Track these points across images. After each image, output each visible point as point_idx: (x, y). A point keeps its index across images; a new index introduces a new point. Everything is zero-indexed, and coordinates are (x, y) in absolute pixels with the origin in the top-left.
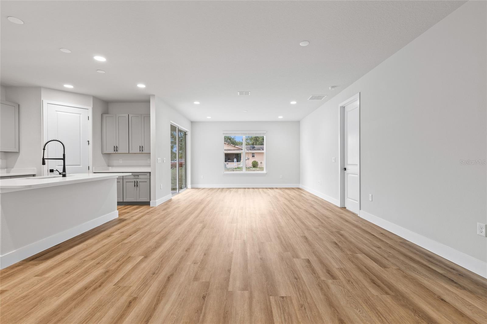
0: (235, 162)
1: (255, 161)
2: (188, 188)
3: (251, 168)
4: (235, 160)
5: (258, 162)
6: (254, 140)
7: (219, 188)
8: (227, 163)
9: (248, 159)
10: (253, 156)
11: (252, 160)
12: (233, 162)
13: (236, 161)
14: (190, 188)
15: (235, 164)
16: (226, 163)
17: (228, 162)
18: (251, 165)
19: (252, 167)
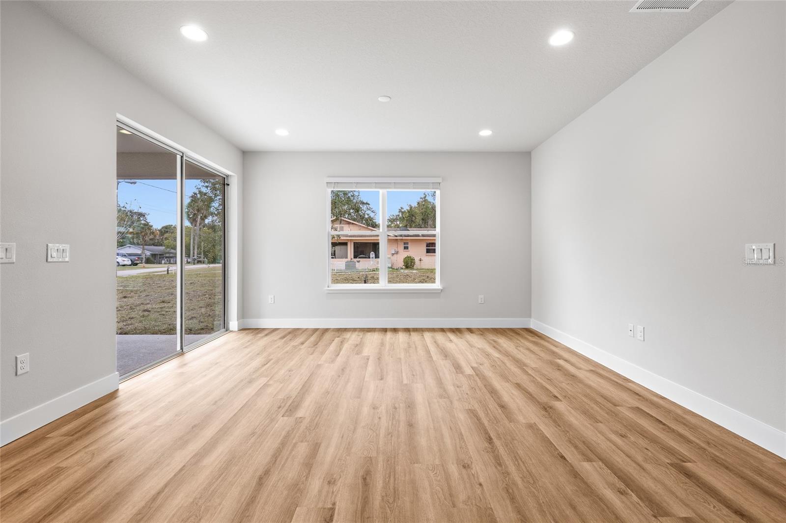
0: (372, 258)
1: (409, 257)
2: (231, 329)
3: (402, 269)
4: (372, 254)
5: (415, 258)
6: (407, 220)
7: (316, 330)
8: (358, 259)
9: (397, 253)
10: (406, 248)
11: (403, 254)
12: (370, 258)
13: (374, 256)
14: (236, 329)
15: (372, 263)
16: (356, 260)
17: (360, 258)
18: (401, 264)
19: (404, 267)
